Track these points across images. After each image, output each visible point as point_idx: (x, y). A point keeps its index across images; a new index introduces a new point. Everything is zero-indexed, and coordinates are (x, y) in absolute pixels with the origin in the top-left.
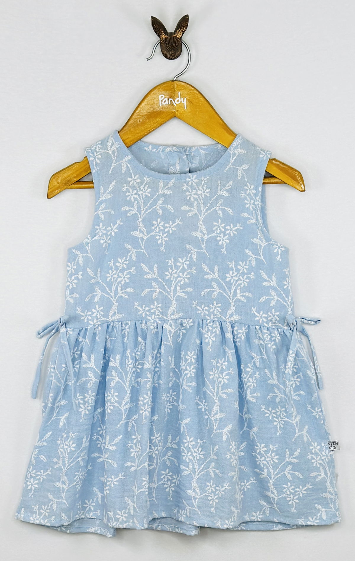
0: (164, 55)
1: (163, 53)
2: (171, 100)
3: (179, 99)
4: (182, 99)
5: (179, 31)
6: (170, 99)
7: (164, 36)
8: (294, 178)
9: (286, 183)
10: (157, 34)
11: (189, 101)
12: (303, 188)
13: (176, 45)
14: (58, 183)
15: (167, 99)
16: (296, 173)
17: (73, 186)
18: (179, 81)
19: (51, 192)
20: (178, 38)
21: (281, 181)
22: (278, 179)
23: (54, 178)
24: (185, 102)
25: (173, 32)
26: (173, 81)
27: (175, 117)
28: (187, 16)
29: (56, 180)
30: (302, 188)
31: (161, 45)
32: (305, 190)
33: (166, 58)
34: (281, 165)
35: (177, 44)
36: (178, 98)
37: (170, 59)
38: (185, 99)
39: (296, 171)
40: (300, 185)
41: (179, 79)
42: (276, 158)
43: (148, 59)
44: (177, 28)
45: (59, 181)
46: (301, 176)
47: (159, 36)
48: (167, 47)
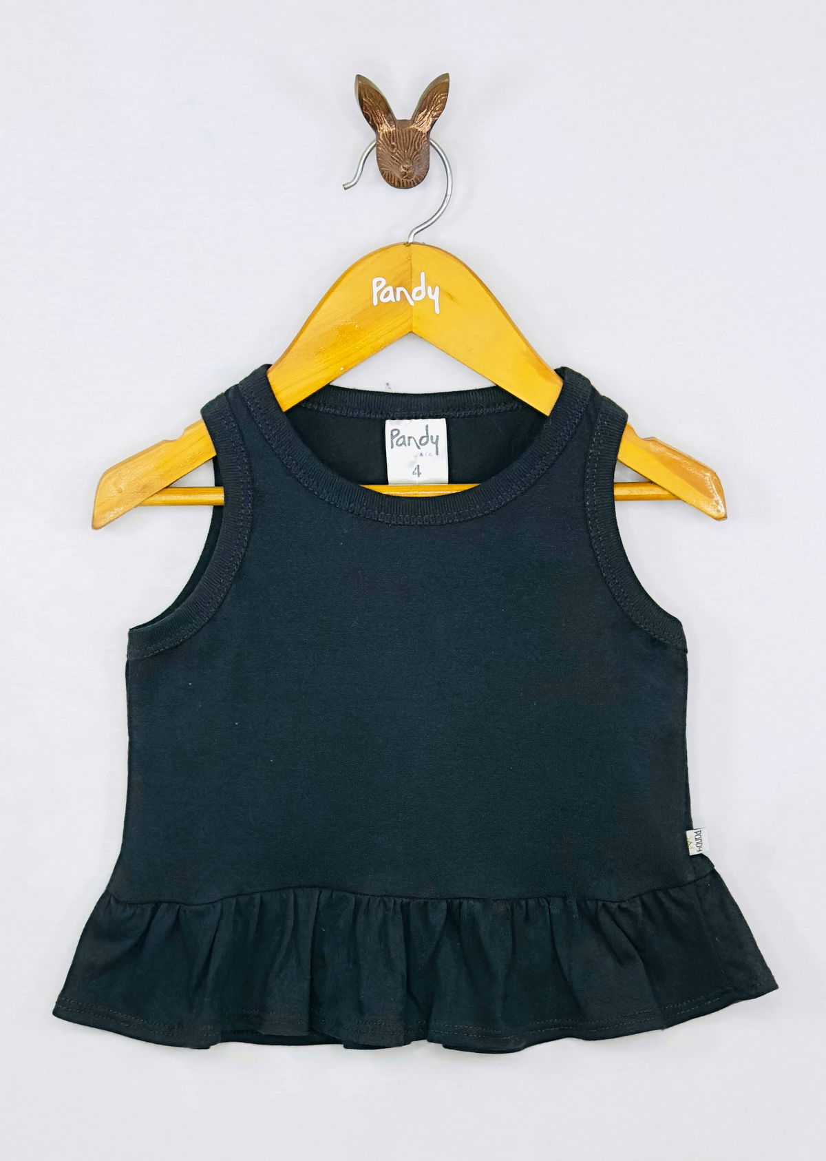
0: (384, 177)
1: (382, 173)
2: (402, 293)
3: (422, 288)
4: (429, 288)
5: (426, 114)
6: (399, 290)
7: (385, 128)
8: (700, 487)
9: (678, 498)
10: (368, 119)
11: (446, 295)
12: (723, 510)
13: (415, 150)
14: (120, 491)
15: (390, 289)
16: (705, 476)
17: (158, 498)
18: (423, 244)
19: (104, 512)
20: (422, 134)
21: (666, 493)
22: (659, 489)
23: (110, 478)
24: (436, 297)
25: (409, 117)
26: (407, 244)
27: (411, 332)
28: (446, 76)
29: (115, 484)
30: (719, 511)
31: (378, 150)
32: (725, 517)
33: (391, 184)
34: (670, 454)
35: (418, 146)
36: (420, 285)
37: (399, 187)
38: (437, 288)
39: (707, 469)
40: (714, 504)
41: (421, 238)
42: (659, 438)
43: (346, 186)
44: (420, 109)
45: (122, 486)
46: (718, 483)
47: (374, 127)
48: (392, 153)
